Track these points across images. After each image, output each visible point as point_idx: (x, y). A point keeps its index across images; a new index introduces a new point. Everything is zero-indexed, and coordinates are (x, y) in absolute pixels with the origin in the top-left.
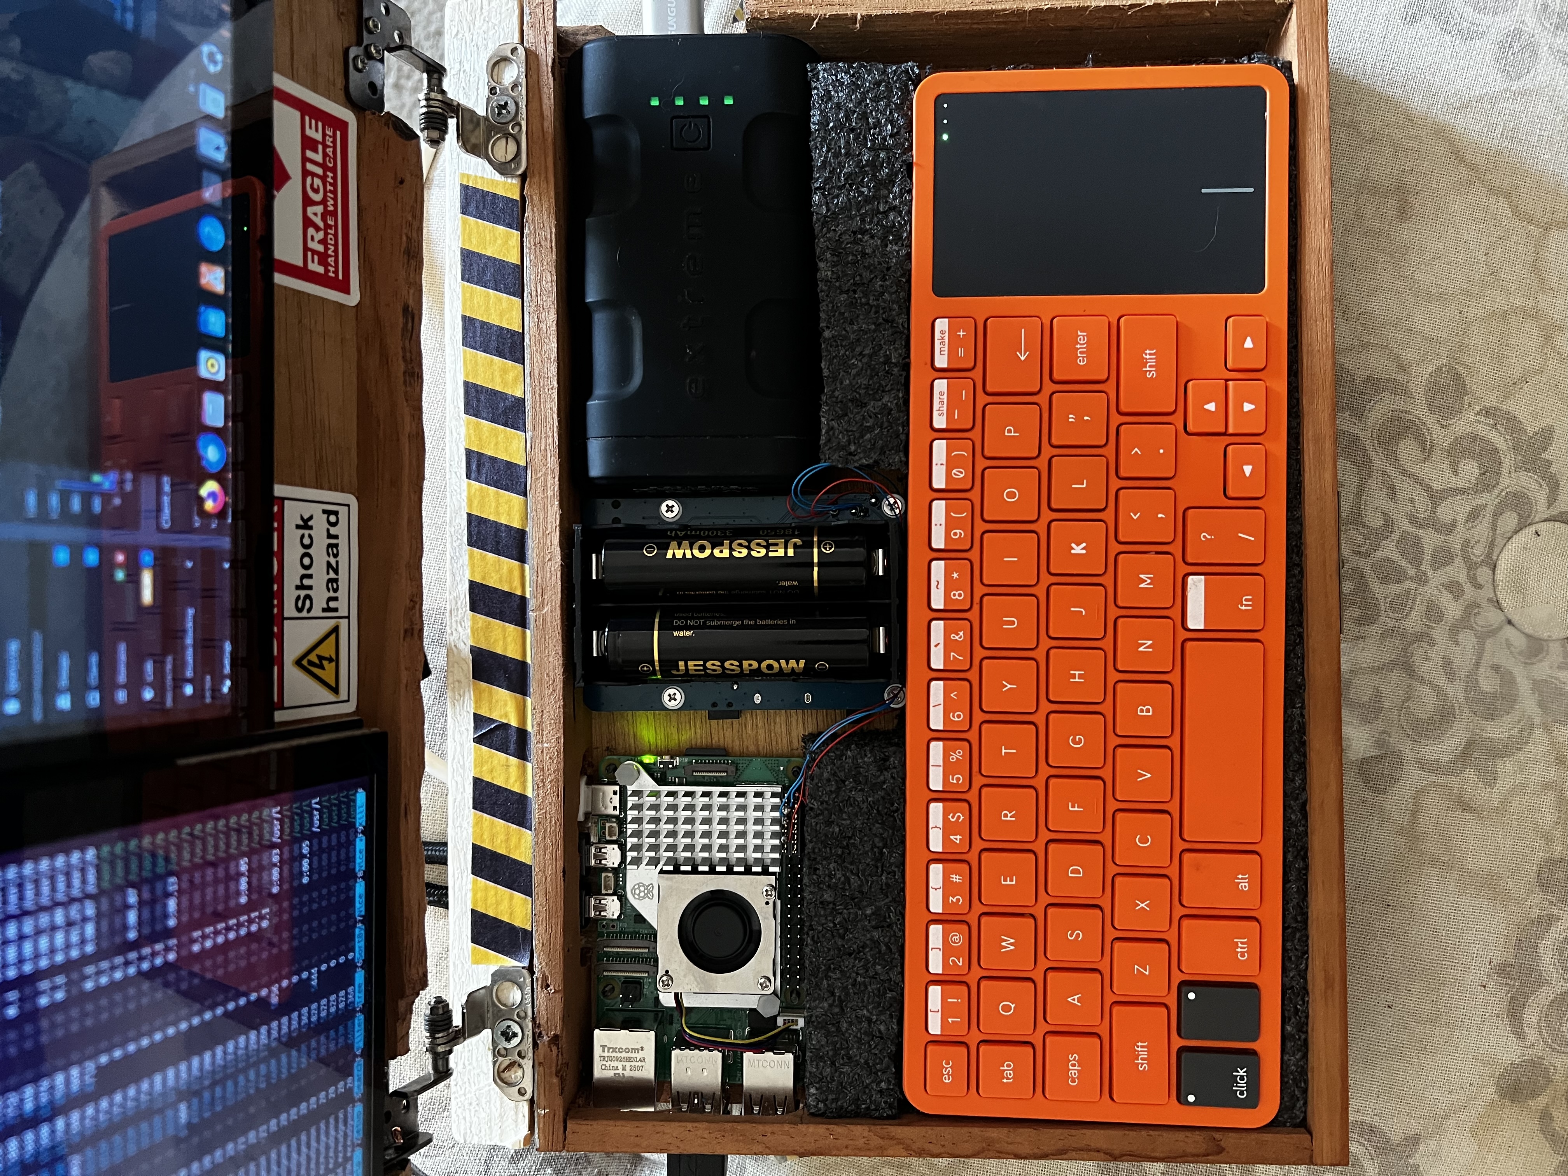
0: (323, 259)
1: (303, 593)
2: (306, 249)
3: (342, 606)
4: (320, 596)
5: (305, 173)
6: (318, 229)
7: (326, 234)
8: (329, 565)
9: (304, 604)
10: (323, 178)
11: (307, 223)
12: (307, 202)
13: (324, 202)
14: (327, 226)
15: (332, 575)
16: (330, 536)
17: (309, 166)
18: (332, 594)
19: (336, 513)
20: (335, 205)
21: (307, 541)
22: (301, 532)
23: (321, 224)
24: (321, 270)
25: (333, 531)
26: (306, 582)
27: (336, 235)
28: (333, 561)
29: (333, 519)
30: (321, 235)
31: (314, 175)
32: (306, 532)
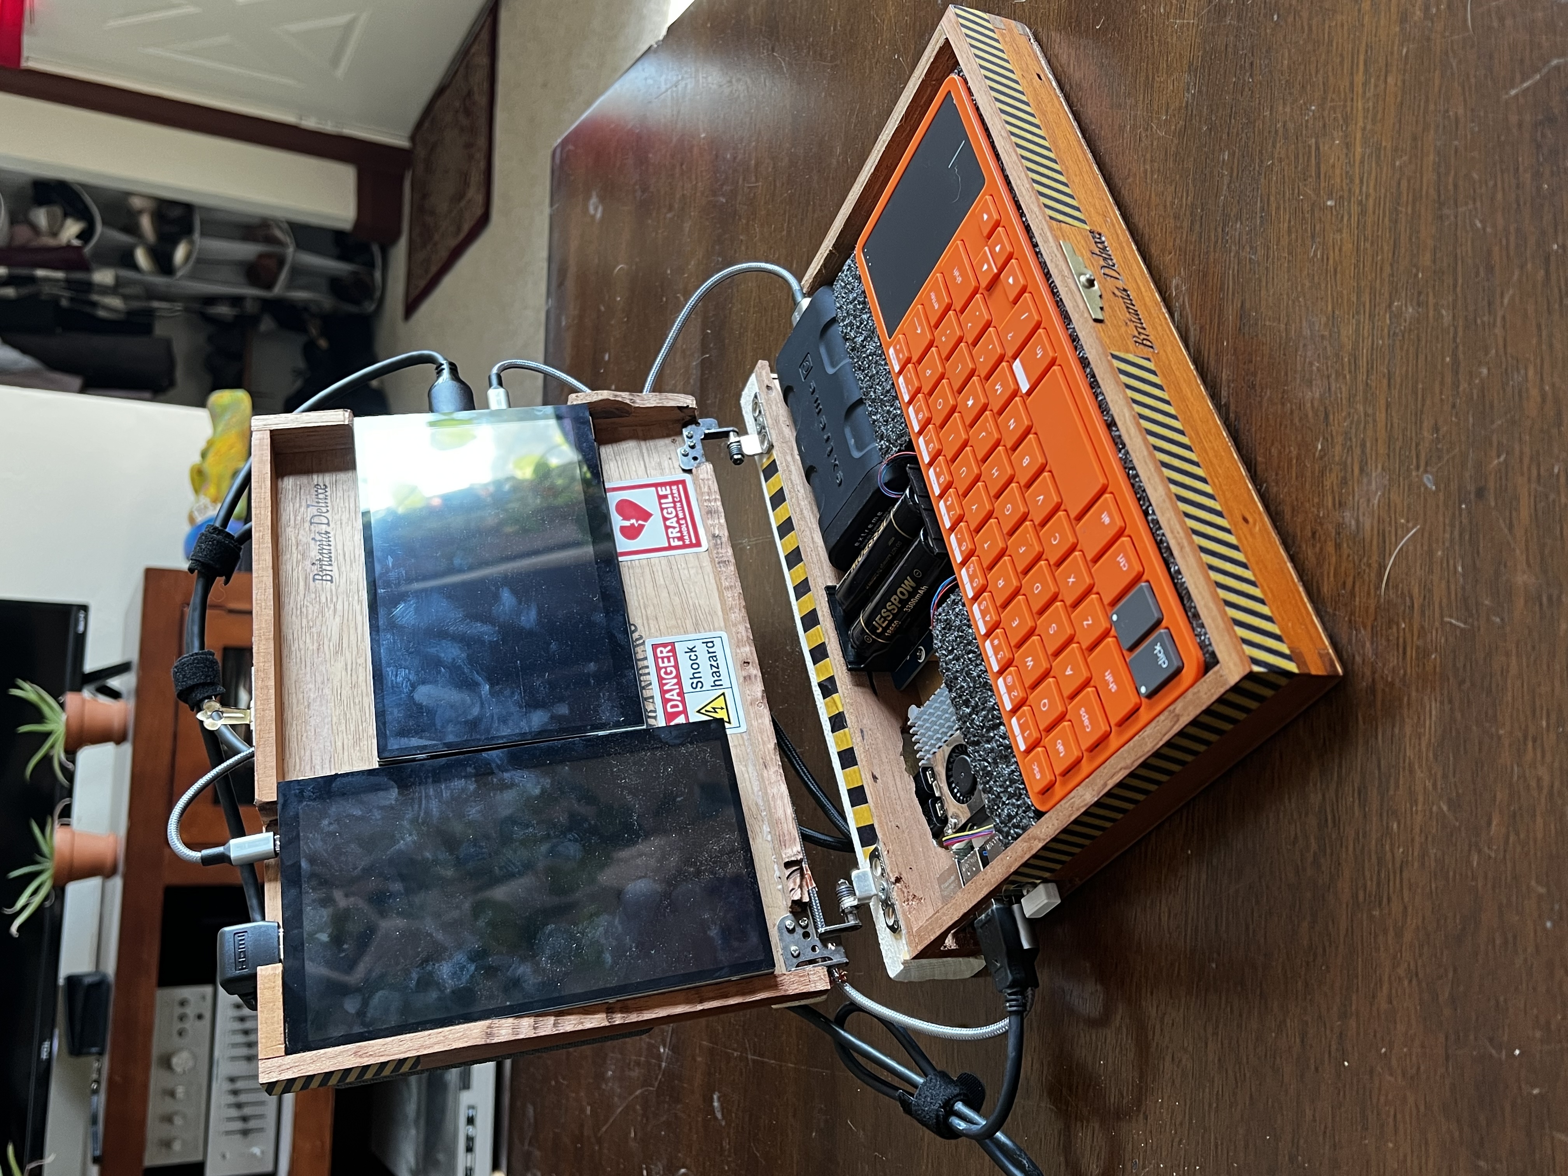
0: (681, 538)
1: (695, 681)
2: (668, 538)
3: (725, 682)
4: (708, 680)
5: (662, 509)
6: (674, 528)
7: (680, 528)
8: (711, 665)
9: (697, 684)
10: (675, 507)
11: (667, 528)
12: (665, 519)
13: (677, 516)
14: (680, 525)
15: (715, 670)
16: (709, 653)
17: (663, 506)
18: (716, 678)
19: (712, 642)
20: (685, 515)
21: (693, 657)
22: (688, 654)
23: (677, 525)
24: (681, 543)
25: (711, 650)
26: (696, 675)
27: (687, 527)
28: (715, 664)
29: (710, 645)
30: (678, 529)
31: (667, 508)
32: (693, 654)
